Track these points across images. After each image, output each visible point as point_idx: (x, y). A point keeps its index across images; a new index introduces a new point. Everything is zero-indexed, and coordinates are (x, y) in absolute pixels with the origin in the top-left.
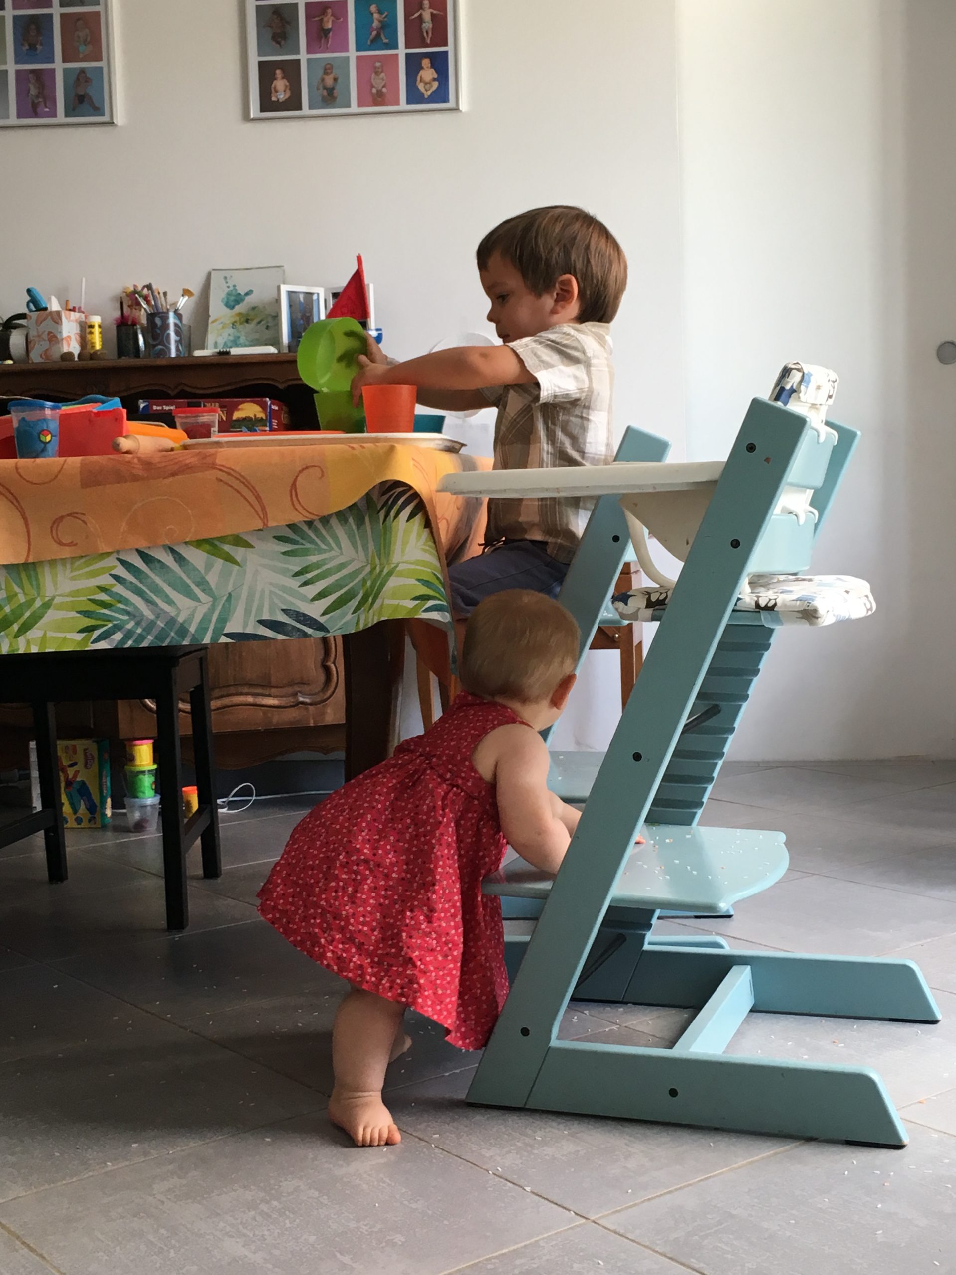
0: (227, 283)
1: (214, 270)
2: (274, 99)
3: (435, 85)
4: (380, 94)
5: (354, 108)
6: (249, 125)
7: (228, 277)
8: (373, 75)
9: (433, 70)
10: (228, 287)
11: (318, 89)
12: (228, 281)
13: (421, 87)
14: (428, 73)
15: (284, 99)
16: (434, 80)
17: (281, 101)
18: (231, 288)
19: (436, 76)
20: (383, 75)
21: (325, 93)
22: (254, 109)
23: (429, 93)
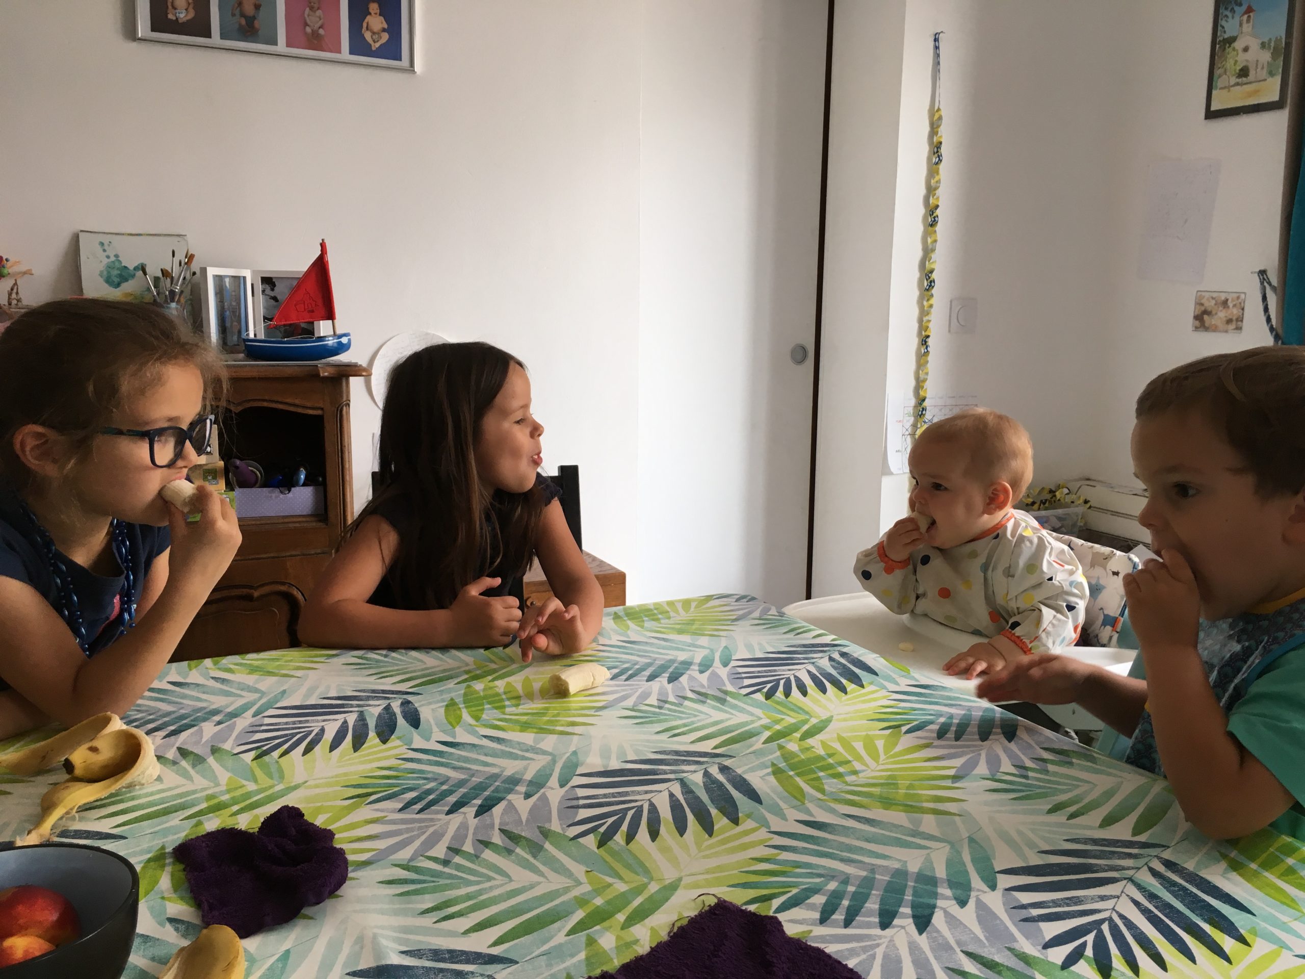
0: (104, 251)
1: (82, 231)
2: (170, 16)
3: (385, 37)
4: (315, 35)
5: (281, 46)
6: (134, 45)
7: (106, 243)
8: (307, 10)
9: (382, 18)
10: (108, 257)
11: (233, 15)
12: (106, 247)
13: (368, 36)
14: (375, 22)
15: (185, 20)
16: (384, 30)
17: (180, 21)
18: (113, 259)
19: (386, 26)
20: (319, 13)
21: (243, 22)
22: (143, 26)
23: (377, 45)
